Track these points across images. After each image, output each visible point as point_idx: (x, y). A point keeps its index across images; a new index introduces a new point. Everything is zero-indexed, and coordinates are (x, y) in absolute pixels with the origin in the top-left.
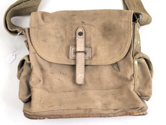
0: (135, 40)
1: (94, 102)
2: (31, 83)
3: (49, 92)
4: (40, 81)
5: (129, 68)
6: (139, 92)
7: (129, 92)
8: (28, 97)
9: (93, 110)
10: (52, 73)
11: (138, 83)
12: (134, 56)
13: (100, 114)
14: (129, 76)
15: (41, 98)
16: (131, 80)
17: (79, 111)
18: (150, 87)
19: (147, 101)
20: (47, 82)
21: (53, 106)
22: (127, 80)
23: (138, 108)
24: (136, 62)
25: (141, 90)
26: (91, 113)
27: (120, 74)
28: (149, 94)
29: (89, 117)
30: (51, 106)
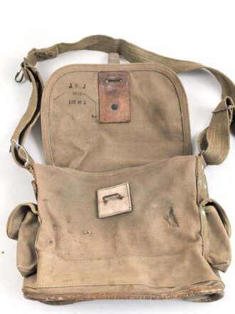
0: (200, 181)
1: (138, 275)
2: (37, 246)
3: (66, 261)
4: (51, 242)
5: (193, 222)
6: (210, 257)
7: (195, 256)
8: (32, 266)
9: (135, 287)
10: (70, 232)
11: (207, 244)
12: (199, 203)
13: (147, 294)
14: (193, 234)
15: (53, 268)
16: (197, 239)
17: (113, 288)
18: (227, 249)
19: (224, 271)
20: (62, 244)
21: (71, 280)
22: (191, 240)
23: (208, 281)
24: (203, 213)
25: (214, 256)
26: (132, 291)
27: (178, 230)
28: (227, 259)
29: (129, 298)
30: (67, 281)
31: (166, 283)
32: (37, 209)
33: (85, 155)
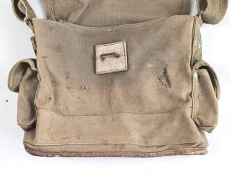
0: (195, 42)
1: (129, 134)
2: (36, 101)
3: (64, 116)
4: (50, 98)
5: (185, 83)
6: (198, 119)
7: (184, 118)
8: (32, 121)
9: (127, 146)
10: (69, 88)
11: (197, 105)
12: (192, 66)
13: (137, 152)
14: (184, 95)
15: (52, 125)
16: (188, 101)
17: (106, 147)
18: (215, 112)
19: (209, 132)
20: (60, 100)
21: (68, 138)
22: (181, 100)
23: (195, 143)
24: (196, 75)
25: (202, 118)
26: (124, 150)
27: (170, 90)
28: (213, 123)
29: (120, 156)
30: (64, 139)
31: (156, 141)
32: (36, 67)
33: (84, 8)
